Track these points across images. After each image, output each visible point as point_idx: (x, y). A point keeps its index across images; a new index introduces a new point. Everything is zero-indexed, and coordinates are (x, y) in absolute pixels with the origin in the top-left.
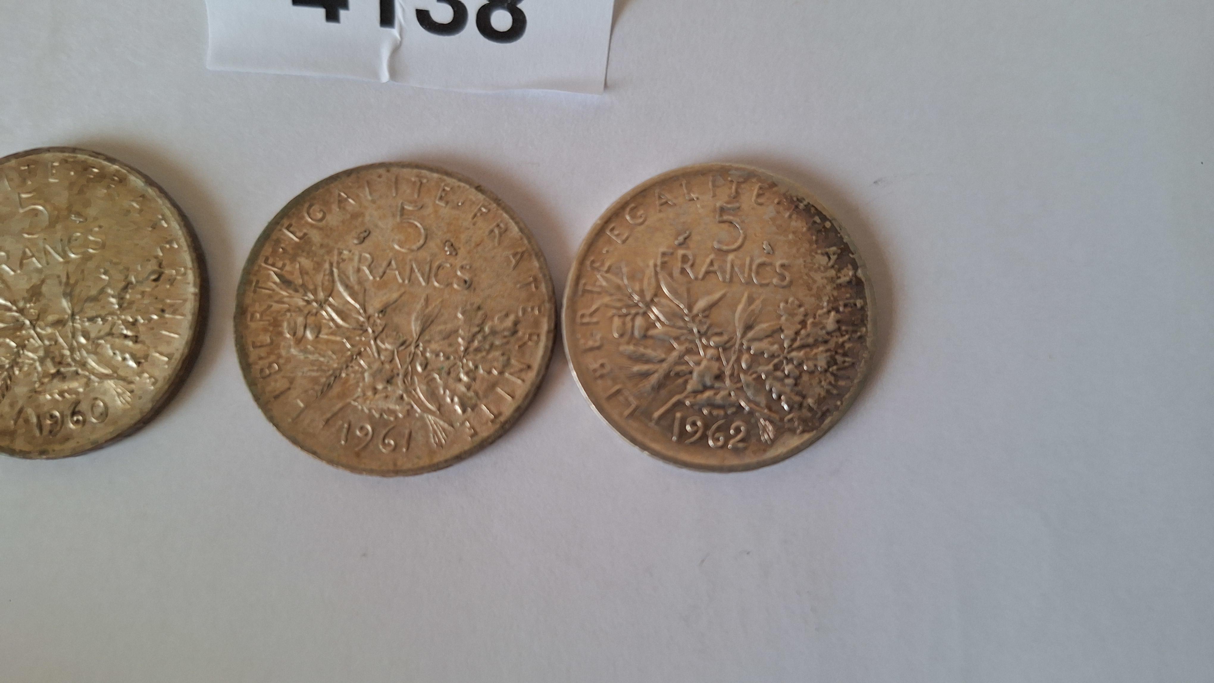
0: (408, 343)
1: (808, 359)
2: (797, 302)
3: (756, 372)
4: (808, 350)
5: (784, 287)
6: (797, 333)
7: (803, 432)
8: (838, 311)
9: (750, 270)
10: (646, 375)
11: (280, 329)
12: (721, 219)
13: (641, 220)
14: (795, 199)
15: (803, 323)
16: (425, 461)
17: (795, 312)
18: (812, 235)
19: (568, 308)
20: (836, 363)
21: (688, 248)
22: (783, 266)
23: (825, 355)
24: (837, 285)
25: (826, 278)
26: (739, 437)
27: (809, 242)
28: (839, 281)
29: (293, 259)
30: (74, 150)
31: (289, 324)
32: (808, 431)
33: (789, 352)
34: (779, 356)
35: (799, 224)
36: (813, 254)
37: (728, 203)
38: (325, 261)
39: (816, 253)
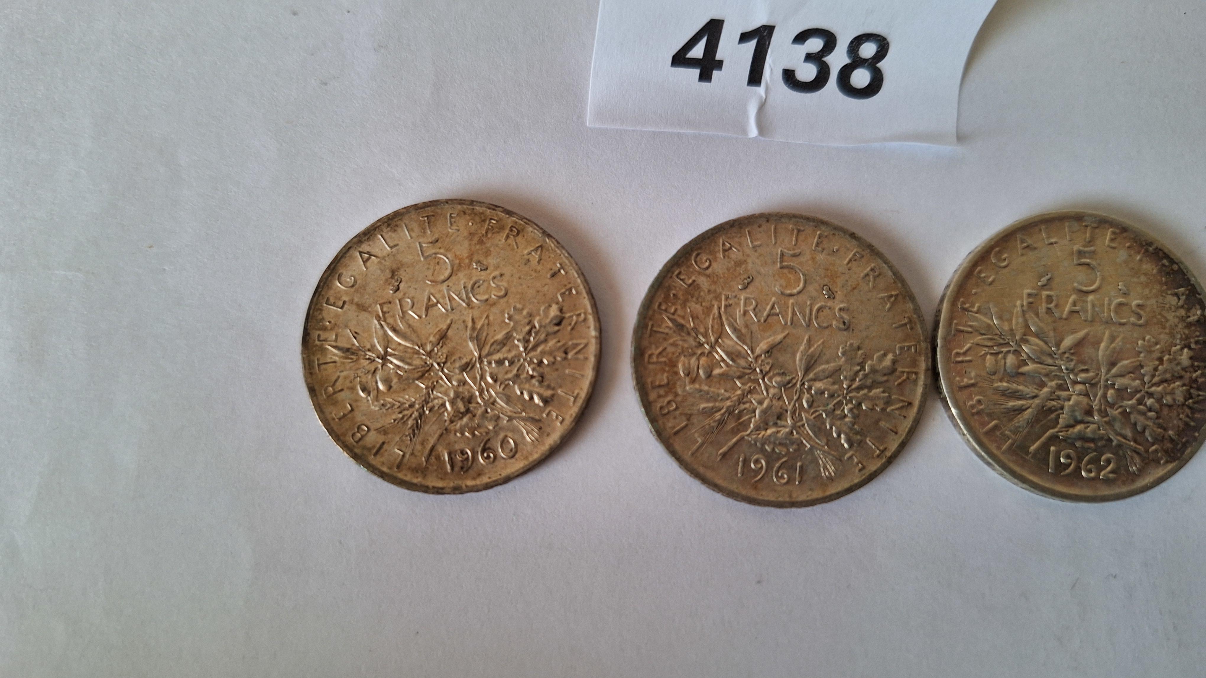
0: (794, 381)
1: (1166, 394)
2: (1153, 340)
3: (1121, 407)
4: (1166, 385)
5: (1140, 326)
6: (1156, 369)
7: (1167, 462)
8: (1190, 348)
9: (1110, 310)
10: (1021, 410)
11: (675, 369)
12: (1079, 262)
13: (1005, 264)
14: (1144, 243)
15: (1161, 360)
16: (817, 494)
17: (1153, 349)
18: (1162, 277)
19: (942, 347)
20: (1191, 398)
21: (1050, 289)
22: (1139, 306)
23: (1181, 389)
24: (1187, 323)
25: (1177, 317)
26: (1109, 468)
27: (1160, 284)
28: (1189, 320)
29: (684, 305)
30: (472, 202)
31: (684, 365)
32: (1171, 462)
33: (1150, 387)
34: (1141, 391)
35: (1150, 267)
36: (1164, 294)
37: (1085, 246)
38: (713, 306)
39: (1167, 294)
